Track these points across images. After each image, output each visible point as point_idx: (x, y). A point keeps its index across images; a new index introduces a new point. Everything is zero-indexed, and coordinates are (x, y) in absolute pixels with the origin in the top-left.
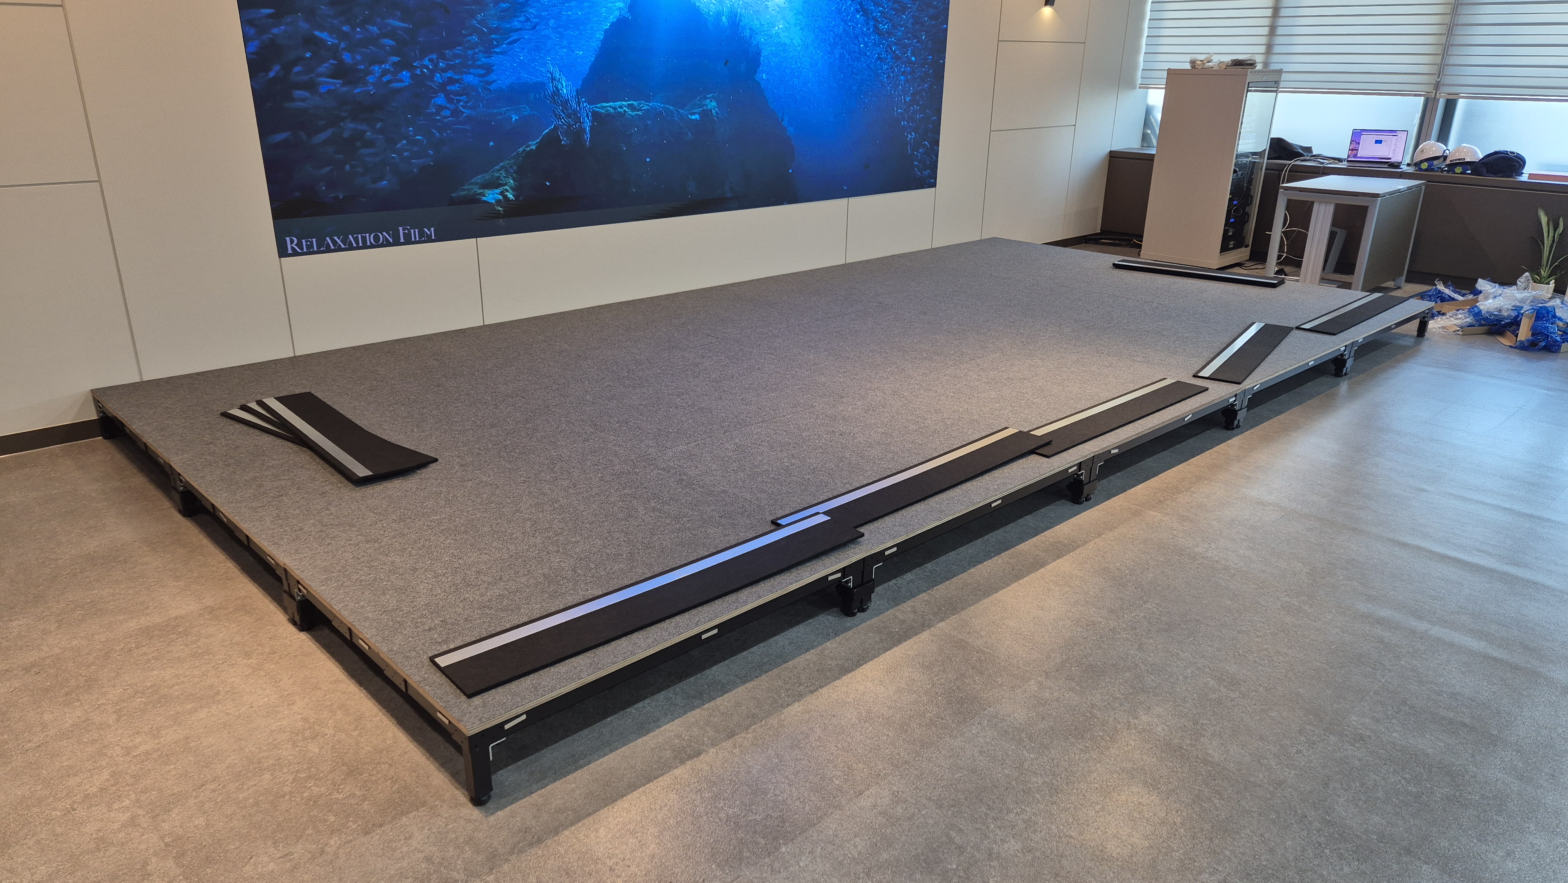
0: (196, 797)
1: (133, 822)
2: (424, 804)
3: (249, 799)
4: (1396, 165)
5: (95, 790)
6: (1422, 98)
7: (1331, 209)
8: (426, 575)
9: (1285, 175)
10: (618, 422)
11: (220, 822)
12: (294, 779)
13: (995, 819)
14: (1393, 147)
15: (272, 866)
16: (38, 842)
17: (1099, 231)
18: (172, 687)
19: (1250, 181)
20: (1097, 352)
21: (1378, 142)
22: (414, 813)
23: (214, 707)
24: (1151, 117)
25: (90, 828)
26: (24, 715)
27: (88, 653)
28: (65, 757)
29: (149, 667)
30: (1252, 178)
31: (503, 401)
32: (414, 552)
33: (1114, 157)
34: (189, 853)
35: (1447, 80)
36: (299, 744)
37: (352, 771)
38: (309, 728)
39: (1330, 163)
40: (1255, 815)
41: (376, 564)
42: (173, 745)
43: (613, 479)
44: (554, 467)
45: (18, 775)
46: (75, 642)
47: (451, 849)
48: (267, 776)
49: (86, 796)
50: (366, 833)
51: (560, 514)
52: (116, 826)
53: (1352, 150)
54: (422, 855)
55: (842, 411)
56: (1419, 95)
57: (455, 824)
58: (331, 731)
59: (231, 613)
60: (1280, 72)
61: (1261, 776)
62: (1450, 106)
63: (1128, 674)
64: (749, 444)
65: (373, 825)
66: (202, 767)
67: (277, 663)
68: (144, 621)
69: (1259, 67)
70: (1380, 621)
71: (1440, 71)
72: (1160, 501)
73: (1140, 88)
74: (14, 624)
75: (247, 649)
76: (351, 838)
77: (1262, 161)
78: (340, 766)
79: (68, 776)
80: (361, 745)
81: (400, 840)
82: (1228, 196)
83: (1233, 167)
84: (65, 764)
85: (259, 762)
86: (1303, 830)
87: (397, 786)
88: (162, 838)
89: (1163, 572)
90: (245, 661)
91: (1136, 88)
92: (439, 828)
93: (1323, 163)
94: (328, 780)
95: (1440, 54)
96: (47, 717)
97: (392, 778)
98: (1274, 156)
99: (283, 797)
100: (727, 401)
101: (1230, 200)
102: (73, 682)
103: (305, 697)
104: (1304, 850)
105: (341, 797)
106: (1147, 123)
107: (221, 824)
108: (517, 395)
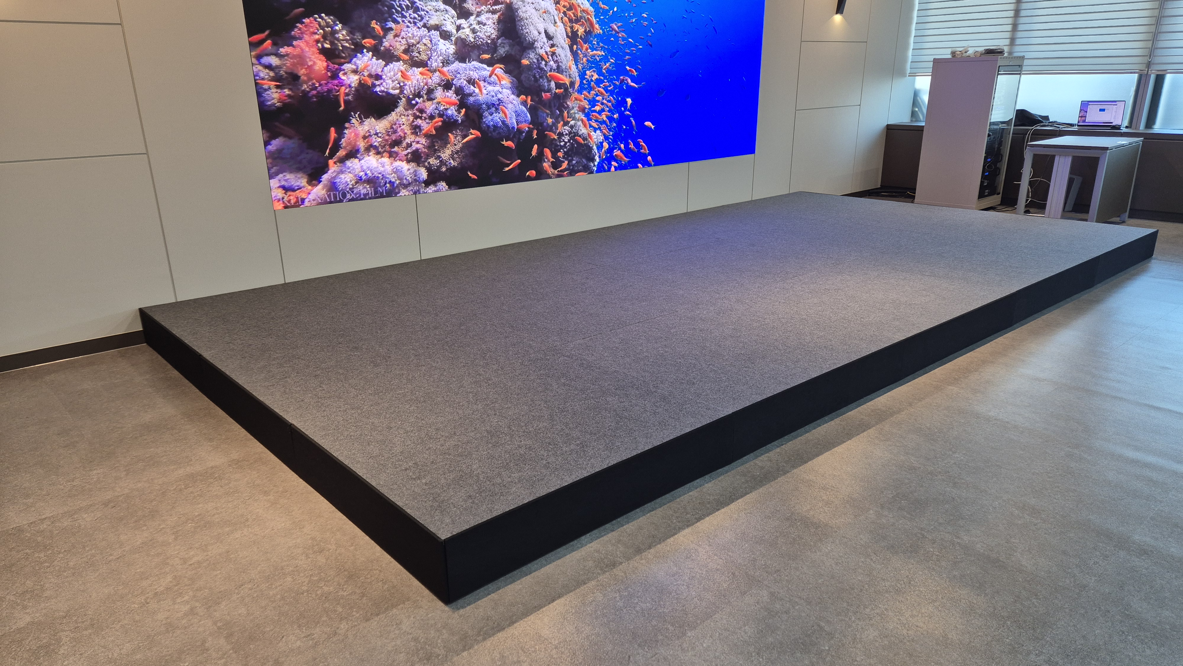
0: (238, 594)
1: (192, 611)
2: (408, 599)
3: (277, 594)
4: (1118, 127)
5: (162, 589)
6: (1137, 75)
7: (1069, 160)
8: (399, 432)
9: (1028, 137)
10: (529, 324)
11: (257, 612)
12: (309, 581)
13: (855, 613)
14: (1114, 114)
15: (298, 643)
16: (122, 626)
17: (879, 186)
18: (213, 515)
19: (1000, 143)
20: (893, 269)
21: (1102, 110)
22: (402, 606)
23: (246, 530)
24: (918, 98)
25: (161, 616)
26: (107, 537)
27: (150, 493)
28: (138, 566)
29: (195, 502)
30: (1002, 141)
31: (441, 311)
32: (388, 416)
33: (890, 129)
34: (236, 633)
35: (1157, 60)
36: (310, 556)
37: (352, 575)
38: (317, 545)
39: (1064, 128)
40: (1067, 610)
41: (361, 424)
42: (218, 557)
43: (531, 364)
44: (485, 356)
45: (104, 578)
46: (139, 485)
47: (432, 632)
48: (289, 579)
49: (156, 594)
50: (367, 620)
51: (494, 389)
52: (180, 615)
53: (1081, 117)
54: (410, 637)
55: (699, 314)
56: (1134, 73)
57: (433, 614)
58: (334, 547)
59: (252, 463)
60: (1023, 58)
61: (1068, 581)
62: (1160, 80)
63: (947, 506)
64: (631, 339)
65: (372, 614)
66: (241, 573)
67: (288, 499)
68: (189, 470)
69: (1006, 55)
70: (1147, 465)
71: (1151, 53)
72: (955, 379)
73: (909, 76)
74: (95, 472)
75: (266, 489)
76: (356, 623)
77: (1009, 127)
78: (342, 572)
79: (142, 579)
80: (357, 557)
81: (393, 625)
82: (984, 155)
83: (987, 132)
84: (138, 571)
85: (282, 569)
86: (1107, 622)
87: (386, 586)
88: (215, 623)
89: (965, 431)
90: (265, 497)
91: (906, 76)
92: (421, 617)
93: (1059, 127)
94: (334, 582)
95: (1150, 40)
96: (123, 537)
97: (383, 580)
98: (1019, 123)
99: (303, 594)
100: (610, 308)
101: (986, 158)
102: (140, 513)
103: (311, 523)
104: (1110, 637)
105: (345, 594)
106: (915, 102)
107: (258, 613)
108: (451, 307)
